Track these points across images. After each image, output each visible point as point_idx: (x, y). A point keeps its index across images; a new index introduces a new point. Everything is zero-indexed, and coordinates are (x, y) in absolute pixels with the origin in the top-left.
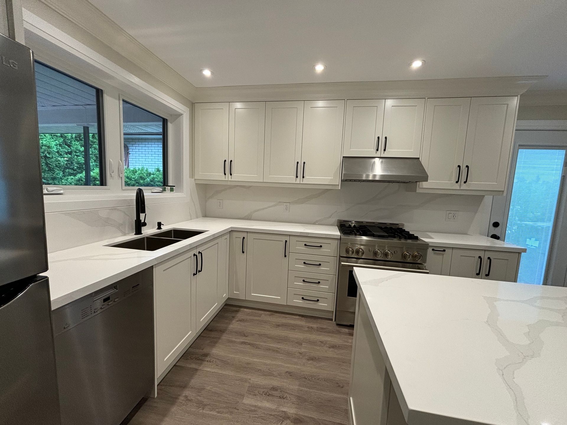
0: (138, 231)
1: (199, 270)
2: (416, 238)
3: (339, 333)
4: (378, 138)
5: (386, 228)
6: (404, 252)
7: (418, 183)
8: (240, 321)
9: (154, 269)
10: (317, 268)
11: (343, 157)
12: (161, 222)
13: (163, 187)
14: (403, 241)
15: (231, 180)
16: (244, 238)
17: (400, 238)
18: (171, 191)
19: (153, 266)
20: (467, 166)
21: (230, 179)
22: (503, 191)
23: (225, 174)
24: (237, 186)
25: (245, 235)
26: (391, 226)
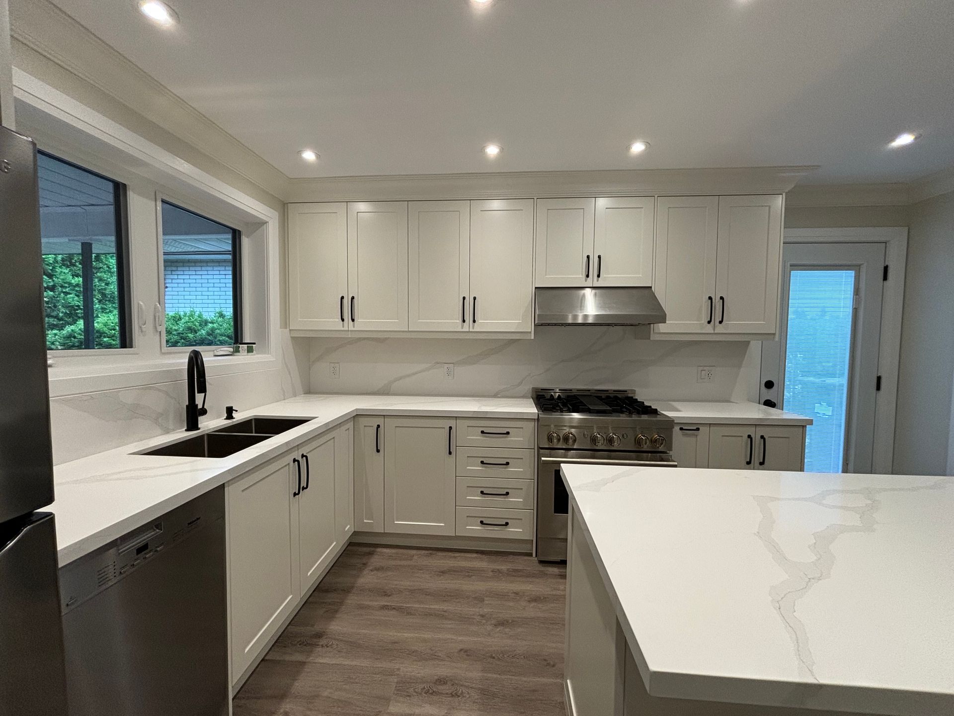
0: (192, 425)
1: (303, 487)
2: (655, 412)
3: (543, 575)
4: (588, 257)
5: (608, 397)
6: (638, 435)
7: (652, 325)
8: (377, 569)
9: (226, 489)
10: (503, 469)
11: (536, 288)
12: (232, 407)
13: (235, 345)
14: (635, 417)
15: (353, 329)
16: (379, 426)
17: (630, 413)
18: (248, 352)
19: (224, 484)
20: (722, 298)
21: (351, 328)
22: (774, 334)
23: (343, 320)
24: (364, 339)
25: (380, 421)
26: (616, 395)
